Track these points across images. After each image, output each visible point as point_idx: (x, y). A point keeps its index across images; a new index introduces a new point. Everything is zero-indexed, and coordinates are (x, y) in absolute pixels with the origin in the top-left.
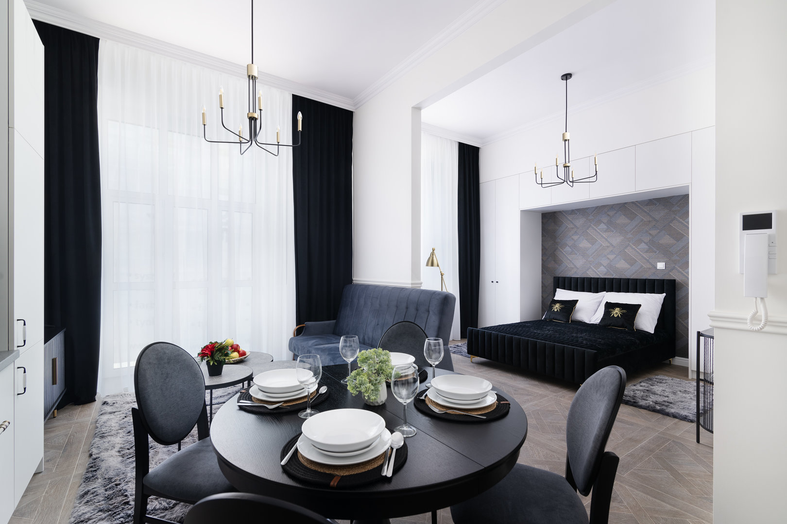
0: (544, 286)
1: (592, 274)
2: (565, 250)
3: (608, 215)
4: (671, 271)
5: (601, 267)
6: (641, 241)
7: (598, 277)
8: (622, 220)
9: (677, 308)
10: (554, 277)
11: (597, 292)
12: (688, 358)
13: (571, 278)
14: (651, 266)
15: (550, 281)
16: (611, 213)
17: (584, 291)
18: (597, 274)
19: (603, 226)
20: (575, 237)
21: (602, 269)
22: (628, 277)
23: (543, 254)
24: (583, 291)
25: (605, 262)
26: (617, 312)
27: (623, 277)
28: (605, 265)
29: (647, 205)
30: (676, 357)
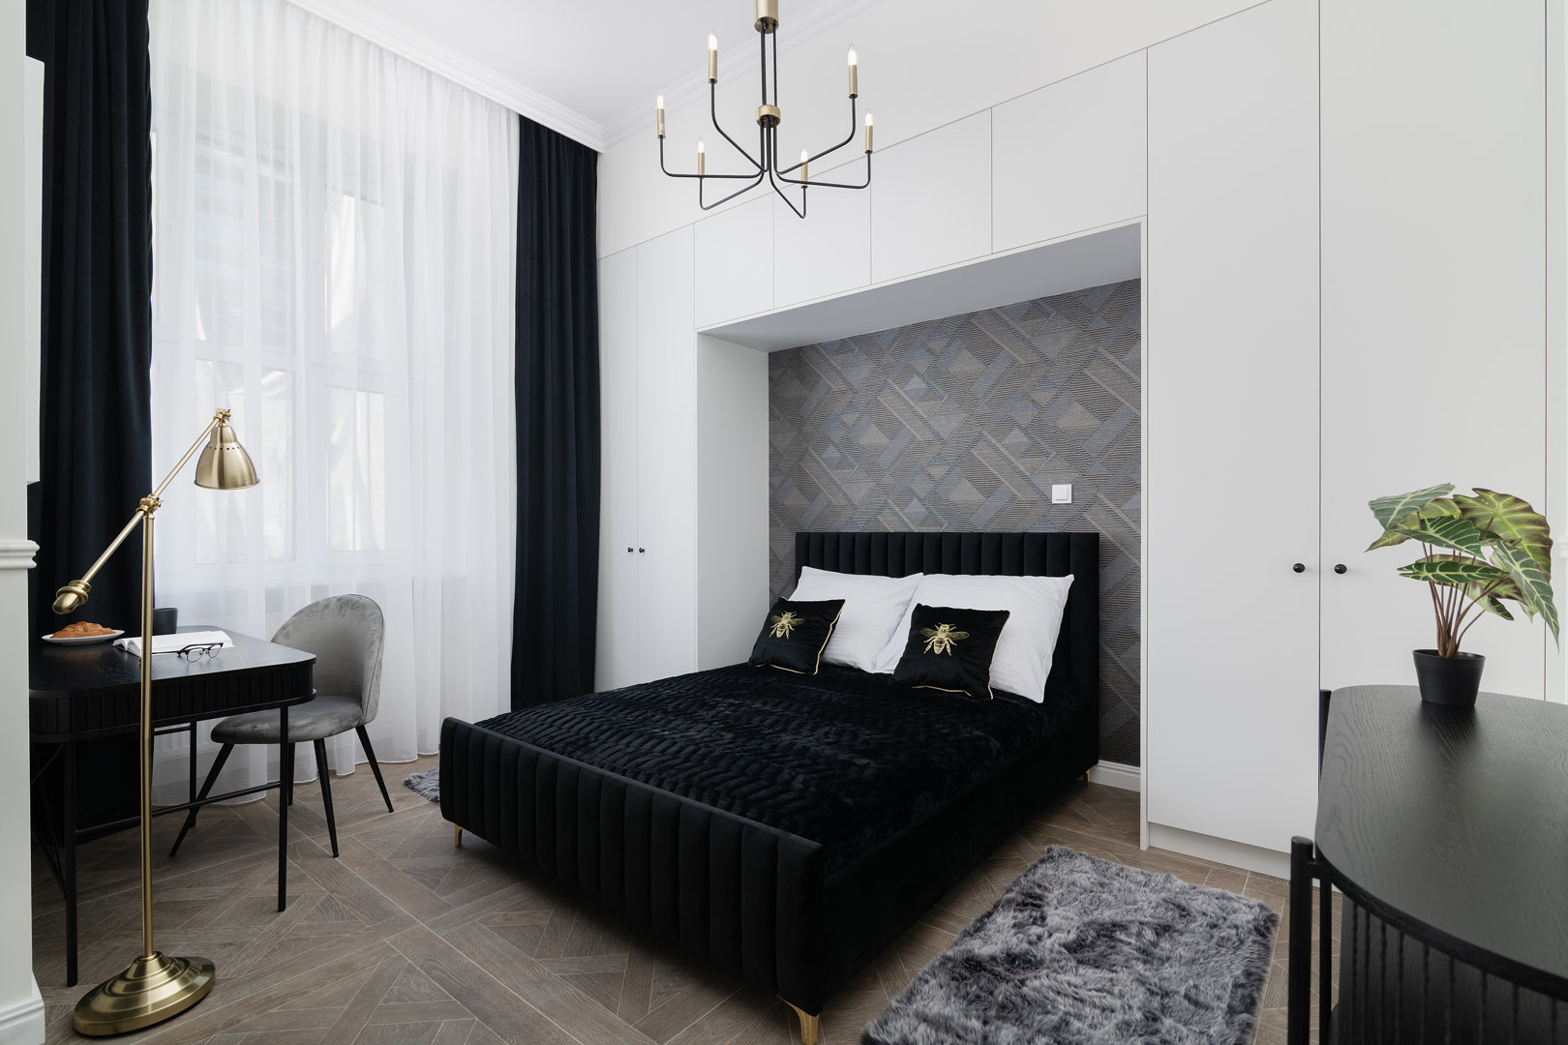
0: (774, 561)
1: (892, 522)
2: (824, 456)
3: (930, 351)
4: (1086, 507)
5: (913, 503)
6: (1010, 423)
7: (906, 530)
8: (965, 363)
9: (1103, 617)
10: (798, 535)
11: (901, 574)
12: (1137, 763)
13: (838, 536)
14: (1035, 497)
15: (789, 546)
16: (937, 345)
17: (869, 574)
18: (903, 521)
19: (916, 383)
20: (850, 418)
21: (916, 507)
22: (980, 529)
23: (774, 470)
24: (868, 572)
25: (922, 487)
26: (942, 638)
27: (966, 529)
28: (923, 495)
29: (1025, 317)
30: (1101, 762)
